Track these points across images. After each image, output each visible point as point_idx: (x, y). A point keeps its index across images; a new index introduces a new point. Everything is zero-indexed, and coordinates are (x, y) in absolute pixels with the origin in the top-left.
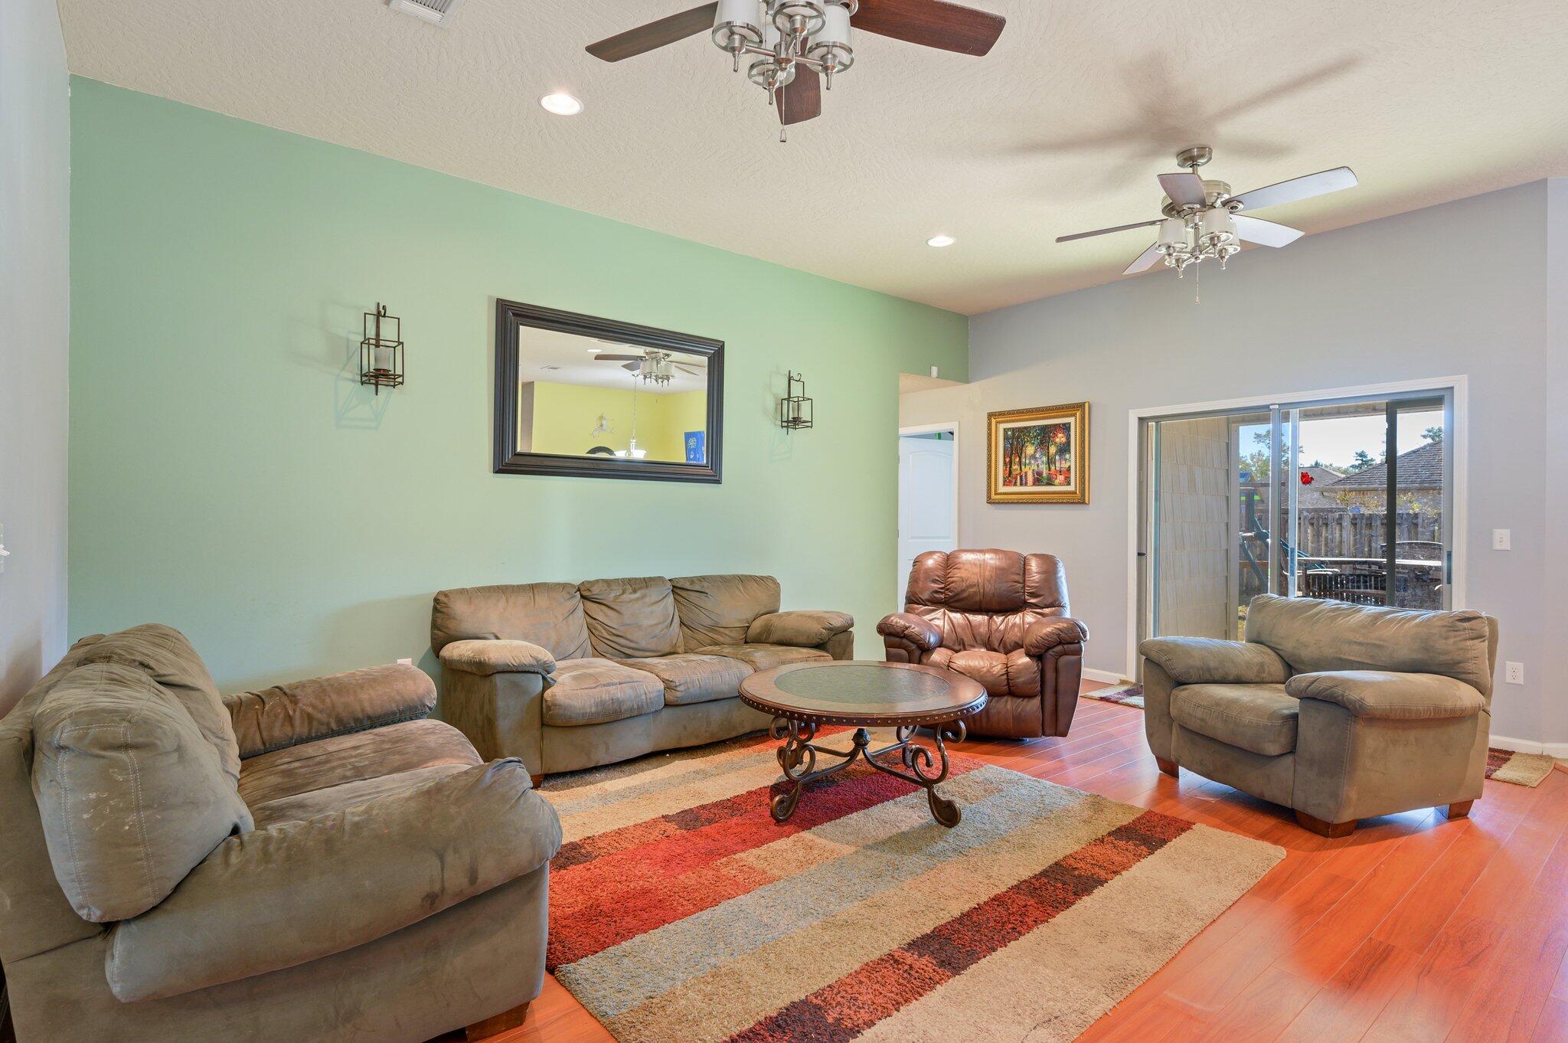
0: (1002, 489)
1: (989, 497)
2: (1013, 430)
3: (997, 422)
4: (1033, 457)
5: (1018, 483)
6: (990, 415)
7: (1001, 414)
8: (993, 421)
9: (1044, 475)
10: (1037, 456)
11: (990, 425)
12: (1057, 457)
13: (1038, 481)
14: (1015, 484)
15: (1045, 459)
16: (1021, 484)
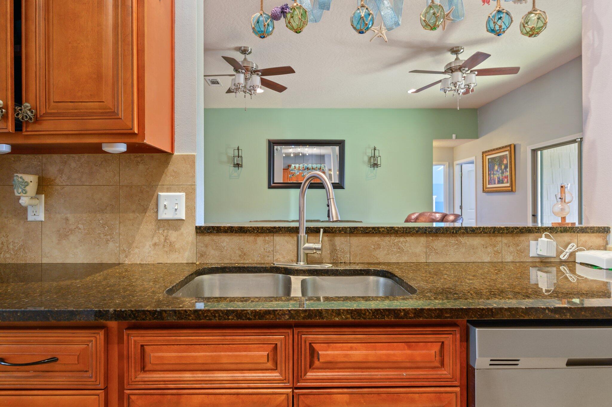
0: (488, 186)
1: (483, 190)
2: (491, 158)
3: (486, 156)
4: (497, 171)
5: (493, 183)
6: (483, 153)
7: (486, 152)
8: (484, 155)
9: (501, 179)
10: (498, 170)
11: (483, 157)
12: (504, 171)
13: (499, 182)
14: (492, 184)
15: (501, 171)
16: (494, 184)
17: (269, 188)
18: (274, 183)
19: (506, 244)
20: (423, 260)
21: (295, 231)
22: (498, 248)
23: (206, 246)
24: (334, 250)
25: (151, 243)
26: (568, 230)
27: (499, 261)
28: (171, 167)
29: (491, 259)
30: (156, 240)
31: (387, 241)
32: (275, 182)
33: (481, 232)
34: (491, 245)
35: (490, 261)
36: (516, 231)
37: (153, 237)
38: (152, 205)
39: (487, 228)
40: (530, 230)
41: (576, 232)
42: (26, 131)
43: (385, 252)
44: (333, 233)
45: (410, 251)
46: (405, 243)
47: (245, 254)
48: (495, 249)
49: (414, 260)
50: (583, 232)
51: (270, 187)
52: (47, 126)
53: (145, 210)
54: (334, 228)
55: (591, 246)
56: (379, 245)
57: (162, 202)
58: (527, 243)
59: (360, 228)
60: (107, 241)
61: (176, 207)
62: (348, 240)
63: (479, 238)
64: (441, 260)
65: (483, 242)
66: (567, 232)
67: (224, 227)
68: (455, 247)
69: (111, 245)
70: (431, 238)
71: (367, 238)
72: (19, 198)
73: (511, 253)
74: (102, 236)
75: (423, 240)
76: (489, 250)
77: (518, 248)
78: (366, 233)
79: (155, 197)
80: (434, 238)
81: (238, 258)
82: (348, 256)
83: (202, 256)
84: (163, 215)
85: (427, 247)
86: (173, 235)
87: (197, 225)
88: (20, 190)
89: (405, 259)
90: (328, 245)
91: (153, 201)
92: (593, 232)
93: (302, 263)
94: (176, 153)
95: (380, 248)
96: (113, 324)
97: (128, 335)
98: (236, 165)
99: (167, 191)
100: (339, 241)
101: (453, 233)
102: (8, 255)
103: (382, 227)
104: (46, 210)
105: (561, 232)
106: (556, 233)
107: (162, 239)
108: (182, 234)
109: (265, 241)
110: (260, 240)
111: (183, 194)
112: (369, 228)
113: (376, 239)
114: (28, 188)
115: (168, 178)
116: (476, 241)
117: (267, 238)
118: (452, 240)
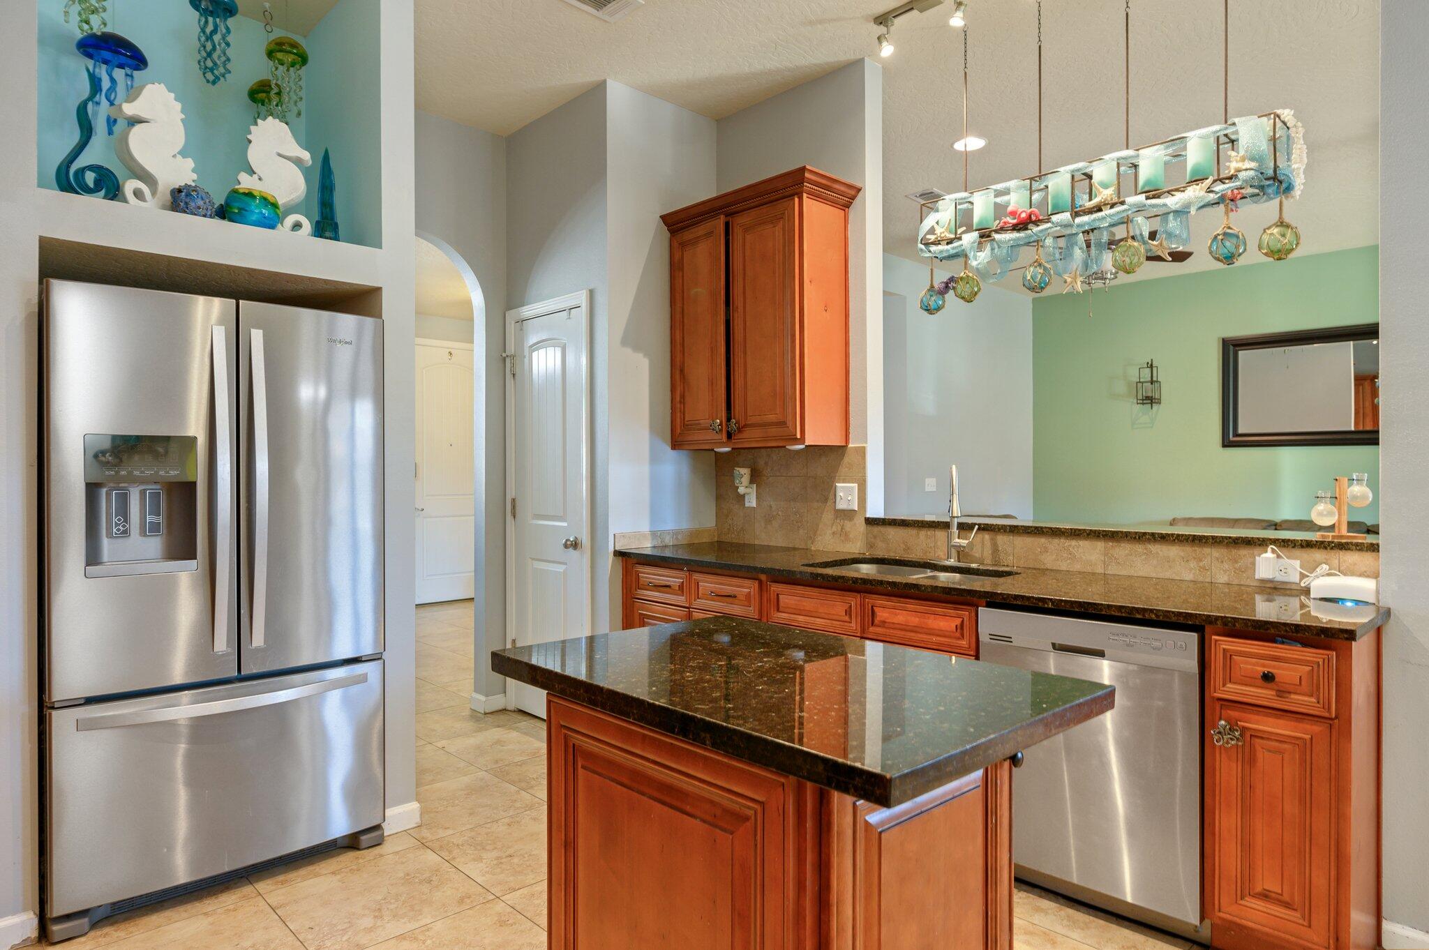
17: (1224, 446)
18: (1236, 435)
19: (1217, 559)
20: (1100, 570)
21: (946, 526)
22: (1205, 562)
23: (875, 537)
24: (995, 550)
25: (830, 532)
26: (1315, 545)
27: (1207, 580)
28: (846, 460)
29: (1194, 578)
30: (834, 529)
31: (1056, 543)
32: (1240, 431)
33: (1175, 540)
34: (1195, 558)
35: (1193, 579)
36: (1226, 541)
37: (832, 527)
38: (831, 497)
39: (1183, 535)
40: (1250, 541)
41: (1329, 548)
42: (734, 439)
43: (1054, 557)
44: (992, 530)
45: (1084, 558)
46: (1078, 548)
47: (908, 549)
48: (1201, 564)
49: (1089, 569)
50: (1341, 549)
51: (1227, 444)
52: (747, 434)
53: (826, 500)
54: (993, 525)
55: (1365, 572)
56: (1046, 548)
57: (840, 494)
58: (1250, 560)
59: (1021, 526)
60: (799, 527)
61: (849, 499)
62: (1011, 540)
63: (1178, 547)
64: (1124, 573)
65: (1182, 554)
66: (1312, 547)
67: (889, 519)
68: (1143, 557)
69: (801, 531)
70: (1111, 544)
71: (1033, 539)
72: (738, 487)
73: (1225, 571)
74: (795, 522)
75: (1100, 545)
76: (1192, 564)
77: (1237, 566)
78: (1028, 533)
79: (833, 487)
80: (1115, 544)
81: (903, 552)
82: (1011, 558)
83: (871, 547)
84: (841, 505)
85: (1106, 555)
86: (848, 525)
87: (868, 516)
88: (738, 481)
89: (1077, 567)
90: (989, 544)
91: (832, 493)
92: (1361, 550)
93: (952, 560)
94: (850, 445)
95: (1047, 552)
96: (763, 577)
97: (770, 585)
98: (1146, 400)
99: (843, 483)
100: (1002, 539)
101: (1135, 538)
102: (733, 536)
103: (1046, 528)
104: (757, 498)
105: (1302, 546)
106: (1293, 547)
107: (839, 528)
108: (855, 524)
109: (927, 535)
110: (923, 533)
111: (856, 485)
112: (1031, 527)
113: (1043, 540)
114: (743, 480)
115: (843, 470)
116: (1173, 551)
117: (929, 533)
118: (1139, 548)
